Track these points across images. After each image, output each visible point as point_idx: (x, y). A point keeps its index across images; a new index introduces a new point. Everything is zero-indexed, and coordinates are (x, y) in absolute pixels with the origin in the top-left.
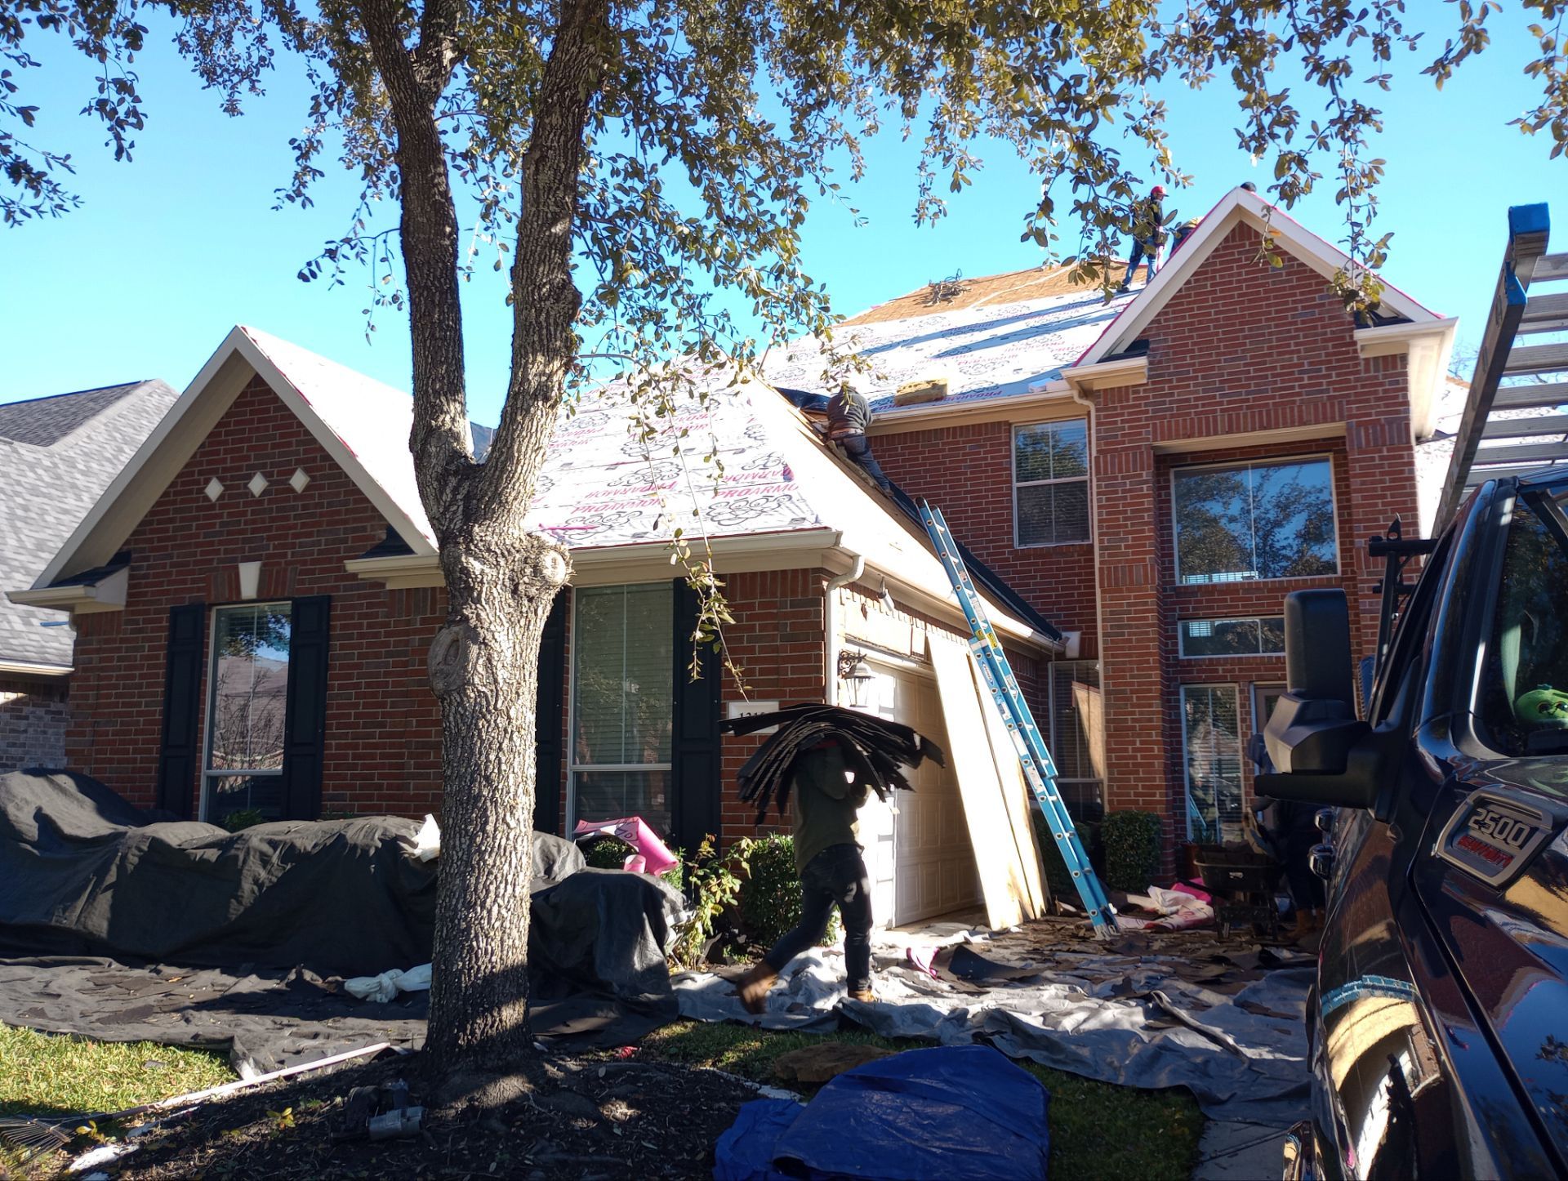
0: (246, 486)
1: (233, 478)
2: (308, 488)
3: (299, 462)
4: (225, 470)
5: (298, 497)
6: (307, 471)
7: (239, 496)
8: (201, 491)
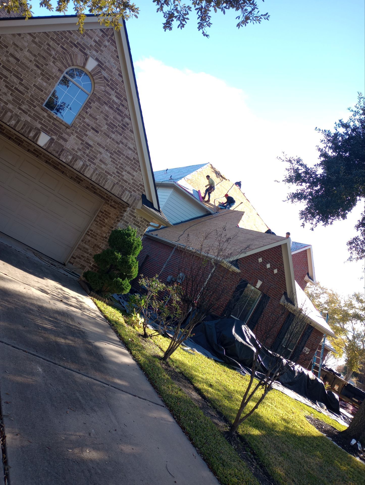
0: (266, 264)
1: (264, 260)
2: (276, 274)
3: (277, 268)
4: (264, 258)
5: (273, 274)
6: (278, 271)
7: (264, 265)
8: (258, 258)
